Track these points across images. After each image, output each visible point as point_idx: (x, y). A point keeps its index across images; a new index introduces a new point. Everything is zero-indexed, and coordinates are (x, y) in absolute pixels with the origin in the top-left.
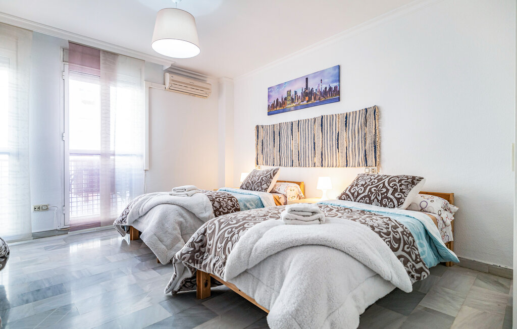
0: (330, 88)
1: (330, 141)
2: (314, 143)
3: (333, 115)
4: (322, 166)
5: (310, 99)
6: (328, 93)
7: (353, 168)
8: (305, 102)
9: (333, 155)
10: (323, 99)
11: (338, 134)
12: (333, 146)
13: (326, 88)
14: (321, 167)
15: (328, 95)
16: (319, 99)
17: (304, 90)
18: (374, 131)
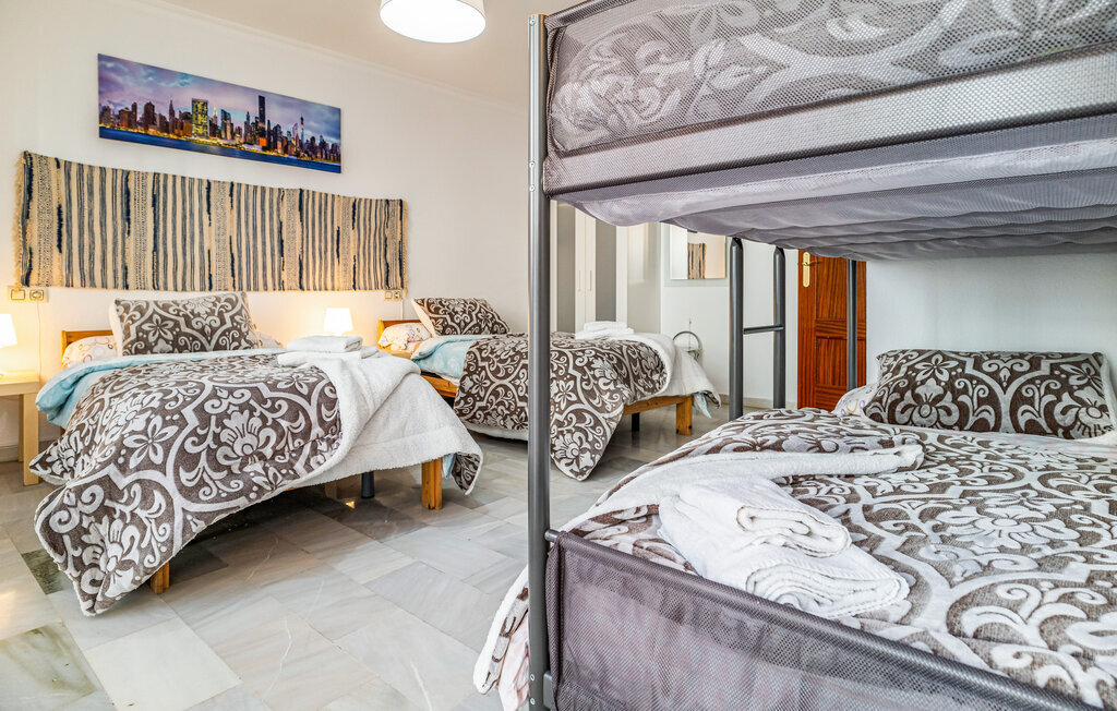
0: (323, 144)
1: (320, 241)
2: (281, 242)
3: (327, 195)
4: (301, 288)
5: (270, 146)
6: (319, 150)
7: (368, 293)
8: (256, 149)
9: (326, 268)
10: (306, 158)
11: (338, 231)
12: (326, 252)
13: (313, 139)
14: (299, 292)
15: (319, 155)
16: (297, 154)
17: (252, 120)
18: (399, 236)
